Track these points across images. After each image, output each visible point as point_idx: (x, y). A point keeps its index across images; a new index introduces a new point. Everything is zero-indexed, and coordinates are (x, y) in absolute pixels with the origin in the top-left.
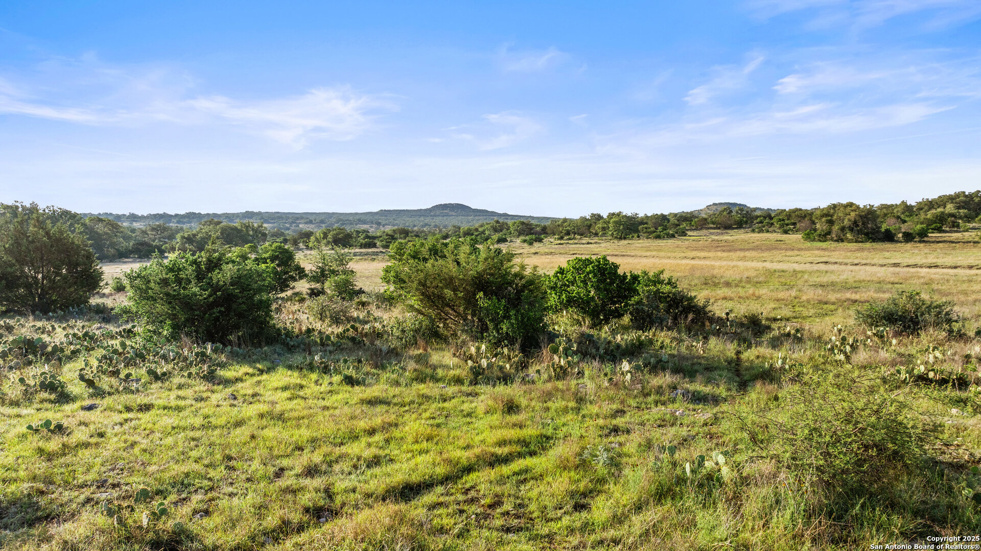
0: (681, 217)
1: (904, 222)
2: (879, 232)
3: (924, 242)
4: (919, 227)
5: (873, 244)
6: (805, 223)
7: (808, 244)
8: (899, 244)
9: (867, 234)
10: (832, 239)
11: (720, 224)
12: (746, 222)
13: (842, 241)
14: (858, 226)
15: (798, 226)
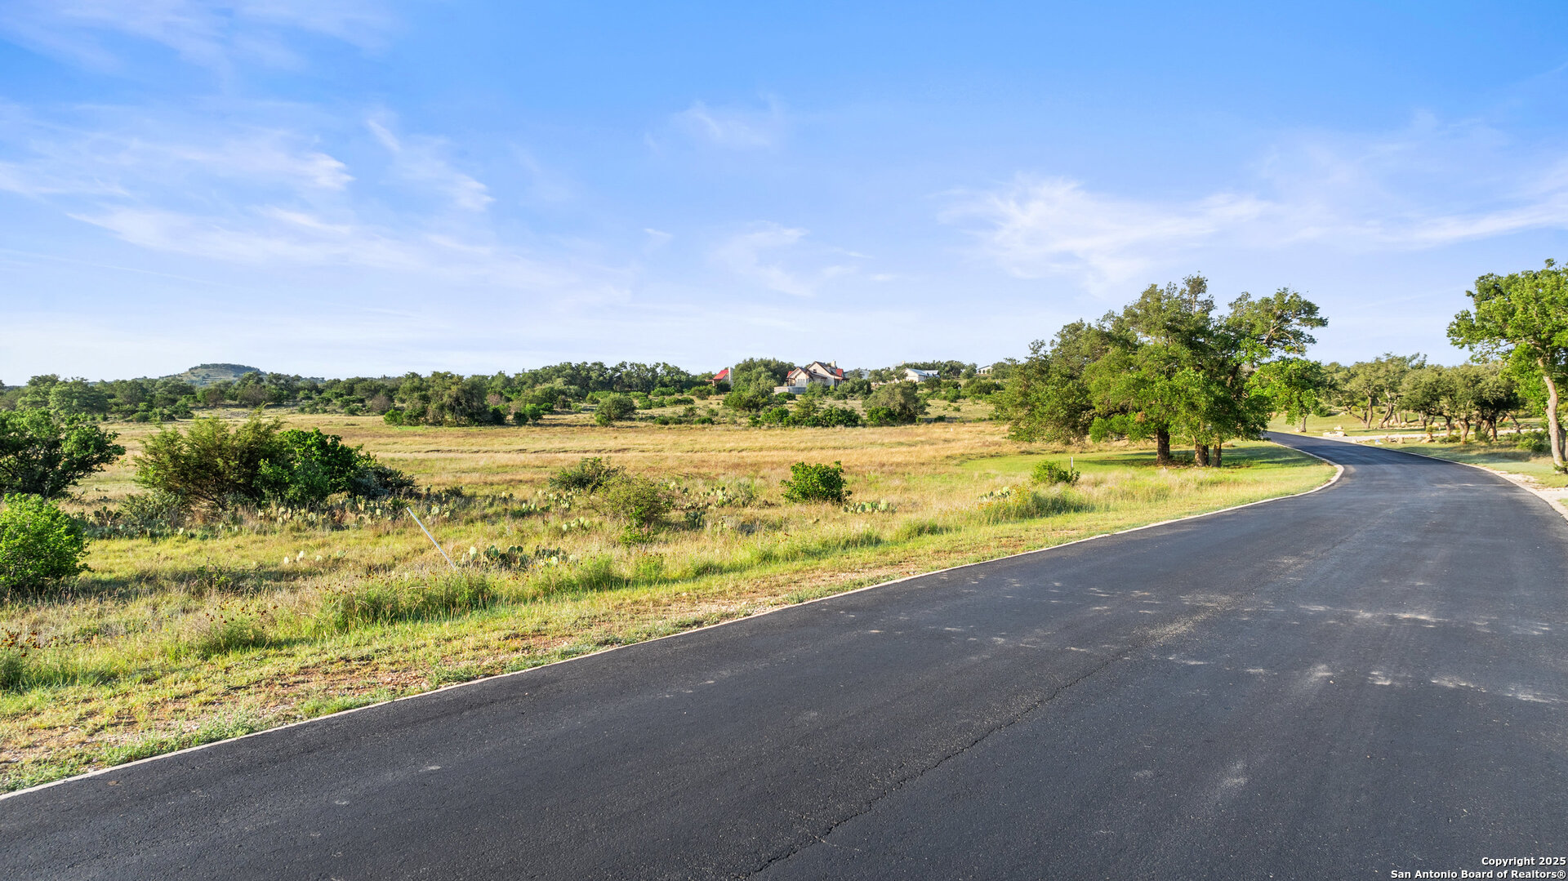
0: (175, 386)
1: (509, 400)
2: (486, 412)
3: (538, 425)
4: (529, 407)
5: (482, 428)
6: (381, 398)
7: (396, 429)
8: (512, 428)
9: (471, 415)
10: (426, 422)
11: (247, 399)
12: (287, 398)
13: (441, 424)
14: (460, 404)
15: (369, 403)
